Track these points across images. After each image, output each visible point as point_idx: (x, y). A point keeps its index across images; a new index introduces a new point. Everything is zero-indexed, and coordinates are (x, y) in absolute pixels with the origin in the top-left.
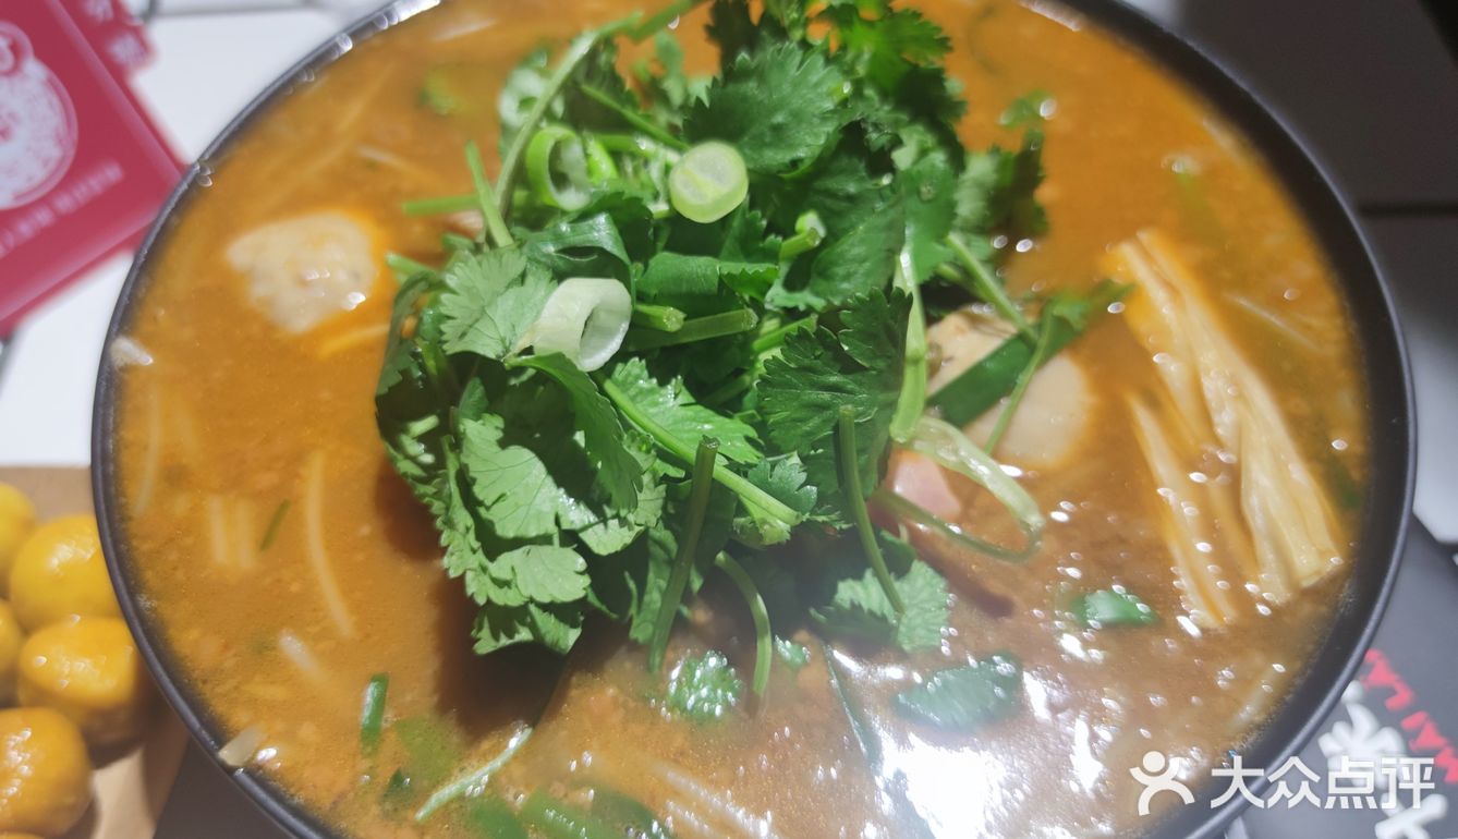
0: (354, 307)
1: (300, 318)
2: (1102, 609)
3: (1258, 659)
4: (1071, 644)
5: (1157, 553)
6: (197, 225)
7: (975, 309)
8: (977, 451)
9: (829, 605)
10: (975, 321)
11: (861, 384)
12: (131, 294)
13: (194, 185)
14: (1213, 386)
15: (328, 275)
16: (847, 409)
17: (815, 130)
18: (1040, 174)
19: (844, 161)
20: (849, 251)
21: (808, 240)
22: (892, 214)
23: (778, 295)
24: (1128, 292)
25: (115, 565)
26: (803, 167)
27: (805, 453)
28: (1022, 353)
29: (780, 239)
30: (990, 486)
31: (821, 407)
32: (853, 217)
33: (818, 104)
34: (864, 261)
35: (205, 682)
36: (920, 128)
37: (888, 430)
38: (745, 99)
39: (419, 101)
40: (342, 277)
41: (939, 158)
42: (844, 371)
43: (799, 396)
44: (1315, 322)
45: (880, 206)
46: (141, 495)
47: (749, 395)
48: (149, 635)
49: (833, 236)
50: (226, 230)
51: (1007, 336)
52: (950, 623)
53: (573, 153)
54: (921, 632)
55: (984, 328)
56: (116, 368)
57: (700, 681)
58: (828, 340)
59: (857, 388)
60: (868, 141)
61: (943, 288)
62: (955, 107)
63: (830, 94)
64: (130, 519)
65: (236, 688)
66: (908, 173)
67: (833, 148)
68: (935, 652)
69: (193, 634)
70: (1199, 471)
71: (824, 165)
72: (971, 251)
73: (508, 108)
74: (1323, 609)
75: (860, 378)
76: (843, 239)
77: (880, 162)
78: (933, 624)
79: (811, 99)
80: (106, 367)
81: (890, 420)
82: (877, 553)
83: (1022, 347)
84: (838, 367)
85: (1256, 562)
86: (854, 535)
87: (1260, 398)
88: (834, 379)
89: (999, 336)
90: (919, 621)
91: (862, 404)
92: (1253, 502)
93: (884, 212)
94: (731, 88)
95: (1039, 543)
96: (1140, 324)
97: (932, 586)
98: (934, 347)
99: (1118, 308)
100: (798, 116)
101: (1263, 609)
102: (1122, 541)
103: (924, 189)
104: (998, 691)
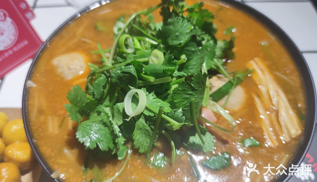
0: (81, 74)
1: (69, 77)
2: (248, 143)
3: (283, 154)
4: (241, 150)
5: (260, 130)
6: (46, 55)
7: (219, 75)
8: (221, 108)
9: (188, 142)
10: (219, 78)
11: (196, 93)
12: (31, 71)
13: (45, 46)
14: (272, 93)
15: (75, 67)
16: (193, 99)
17: (185, 36)
18: (234, 46)
19: (192, 43)
20: (192, 63)
21: (183, 61)
22: (202, 55)
23: (176, 73)
24: (252, 72)
25: (27, 132)
26: (182, 45)
27: (183, 109)
28: (230, 85)
29: (177, 61)
30: (224, 116)
31: (187, 99)
32: (193, 56)
33: (186, 31)
34: (196, 65)
35: (47, 159)
36: (207, 35)
37: (202, 103)
38: (170, 29)
39: (95, 28)
40: (78, 67)
41: (211, 42)
42: (192, 91)
43: (182, 96)
44: (294, 78)
45: (199, 53)
46: (33, 116)
47: (170, 95)
48: (35, 148)
49: (189, 60)
50: (52, 56)
51: (227, 81)
52: (215, 146)
53: (130, 40)
54: (208, 148)
55: (221, 79)
56: (27, 87)
57: (158, 159)
58: (189, 84)
59: (195, 94)
60: (197, 39)
61: (212, 71)
62: (215, 31)
63: (188, 29)
64: (31, 122)
65: (54, 160)
66: (205, 45)
67: (189, 40)
68: (211, 153)
69: (45, 148)
70: (269, 111)
71: (187, 44)
72: (218, 63)
73: (115, 30)
74: (298, 142)
75: (196, 92)
76: (191, 60)
77: (199, 44)
78: (211, 146)
79: (184, 30)
80: (25, 87)
81: (202, 101)
82: (199, 130)
83: (230, 84)
84: (191, 89)
85: (282, 131)
86: (194, 127)
87: (282, 95)
88: (190, 92)
89: (224, 81)
90: (207, 145)
91: (196, 98)
92: (281, 119)
93: (200, 55)
94: (167, 27)
95: (235, 129)
96: (255, 78)
97: (211, 138)
98: (211, 84)
99: (250, 75)
100: (181, 33)
101: (284, 142)
102: (252, 127)
103: (208, 49)
104: (226, 161)
